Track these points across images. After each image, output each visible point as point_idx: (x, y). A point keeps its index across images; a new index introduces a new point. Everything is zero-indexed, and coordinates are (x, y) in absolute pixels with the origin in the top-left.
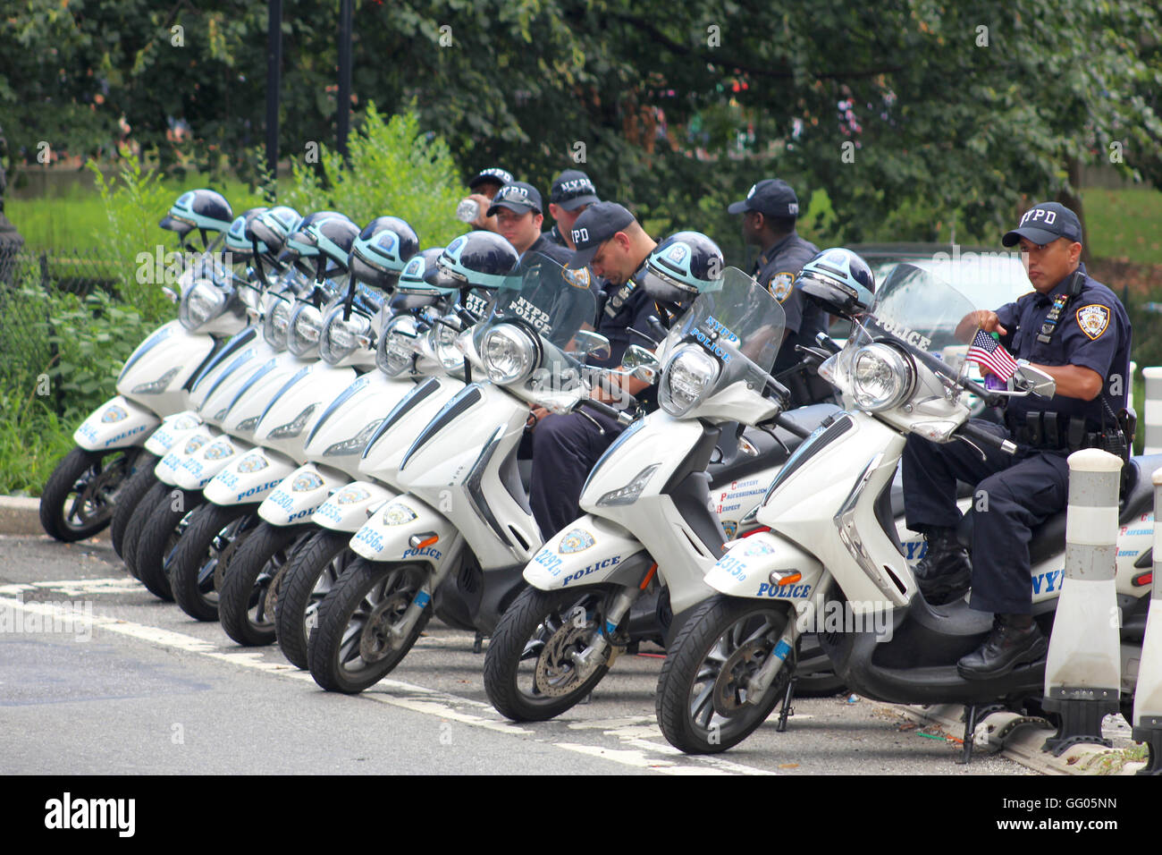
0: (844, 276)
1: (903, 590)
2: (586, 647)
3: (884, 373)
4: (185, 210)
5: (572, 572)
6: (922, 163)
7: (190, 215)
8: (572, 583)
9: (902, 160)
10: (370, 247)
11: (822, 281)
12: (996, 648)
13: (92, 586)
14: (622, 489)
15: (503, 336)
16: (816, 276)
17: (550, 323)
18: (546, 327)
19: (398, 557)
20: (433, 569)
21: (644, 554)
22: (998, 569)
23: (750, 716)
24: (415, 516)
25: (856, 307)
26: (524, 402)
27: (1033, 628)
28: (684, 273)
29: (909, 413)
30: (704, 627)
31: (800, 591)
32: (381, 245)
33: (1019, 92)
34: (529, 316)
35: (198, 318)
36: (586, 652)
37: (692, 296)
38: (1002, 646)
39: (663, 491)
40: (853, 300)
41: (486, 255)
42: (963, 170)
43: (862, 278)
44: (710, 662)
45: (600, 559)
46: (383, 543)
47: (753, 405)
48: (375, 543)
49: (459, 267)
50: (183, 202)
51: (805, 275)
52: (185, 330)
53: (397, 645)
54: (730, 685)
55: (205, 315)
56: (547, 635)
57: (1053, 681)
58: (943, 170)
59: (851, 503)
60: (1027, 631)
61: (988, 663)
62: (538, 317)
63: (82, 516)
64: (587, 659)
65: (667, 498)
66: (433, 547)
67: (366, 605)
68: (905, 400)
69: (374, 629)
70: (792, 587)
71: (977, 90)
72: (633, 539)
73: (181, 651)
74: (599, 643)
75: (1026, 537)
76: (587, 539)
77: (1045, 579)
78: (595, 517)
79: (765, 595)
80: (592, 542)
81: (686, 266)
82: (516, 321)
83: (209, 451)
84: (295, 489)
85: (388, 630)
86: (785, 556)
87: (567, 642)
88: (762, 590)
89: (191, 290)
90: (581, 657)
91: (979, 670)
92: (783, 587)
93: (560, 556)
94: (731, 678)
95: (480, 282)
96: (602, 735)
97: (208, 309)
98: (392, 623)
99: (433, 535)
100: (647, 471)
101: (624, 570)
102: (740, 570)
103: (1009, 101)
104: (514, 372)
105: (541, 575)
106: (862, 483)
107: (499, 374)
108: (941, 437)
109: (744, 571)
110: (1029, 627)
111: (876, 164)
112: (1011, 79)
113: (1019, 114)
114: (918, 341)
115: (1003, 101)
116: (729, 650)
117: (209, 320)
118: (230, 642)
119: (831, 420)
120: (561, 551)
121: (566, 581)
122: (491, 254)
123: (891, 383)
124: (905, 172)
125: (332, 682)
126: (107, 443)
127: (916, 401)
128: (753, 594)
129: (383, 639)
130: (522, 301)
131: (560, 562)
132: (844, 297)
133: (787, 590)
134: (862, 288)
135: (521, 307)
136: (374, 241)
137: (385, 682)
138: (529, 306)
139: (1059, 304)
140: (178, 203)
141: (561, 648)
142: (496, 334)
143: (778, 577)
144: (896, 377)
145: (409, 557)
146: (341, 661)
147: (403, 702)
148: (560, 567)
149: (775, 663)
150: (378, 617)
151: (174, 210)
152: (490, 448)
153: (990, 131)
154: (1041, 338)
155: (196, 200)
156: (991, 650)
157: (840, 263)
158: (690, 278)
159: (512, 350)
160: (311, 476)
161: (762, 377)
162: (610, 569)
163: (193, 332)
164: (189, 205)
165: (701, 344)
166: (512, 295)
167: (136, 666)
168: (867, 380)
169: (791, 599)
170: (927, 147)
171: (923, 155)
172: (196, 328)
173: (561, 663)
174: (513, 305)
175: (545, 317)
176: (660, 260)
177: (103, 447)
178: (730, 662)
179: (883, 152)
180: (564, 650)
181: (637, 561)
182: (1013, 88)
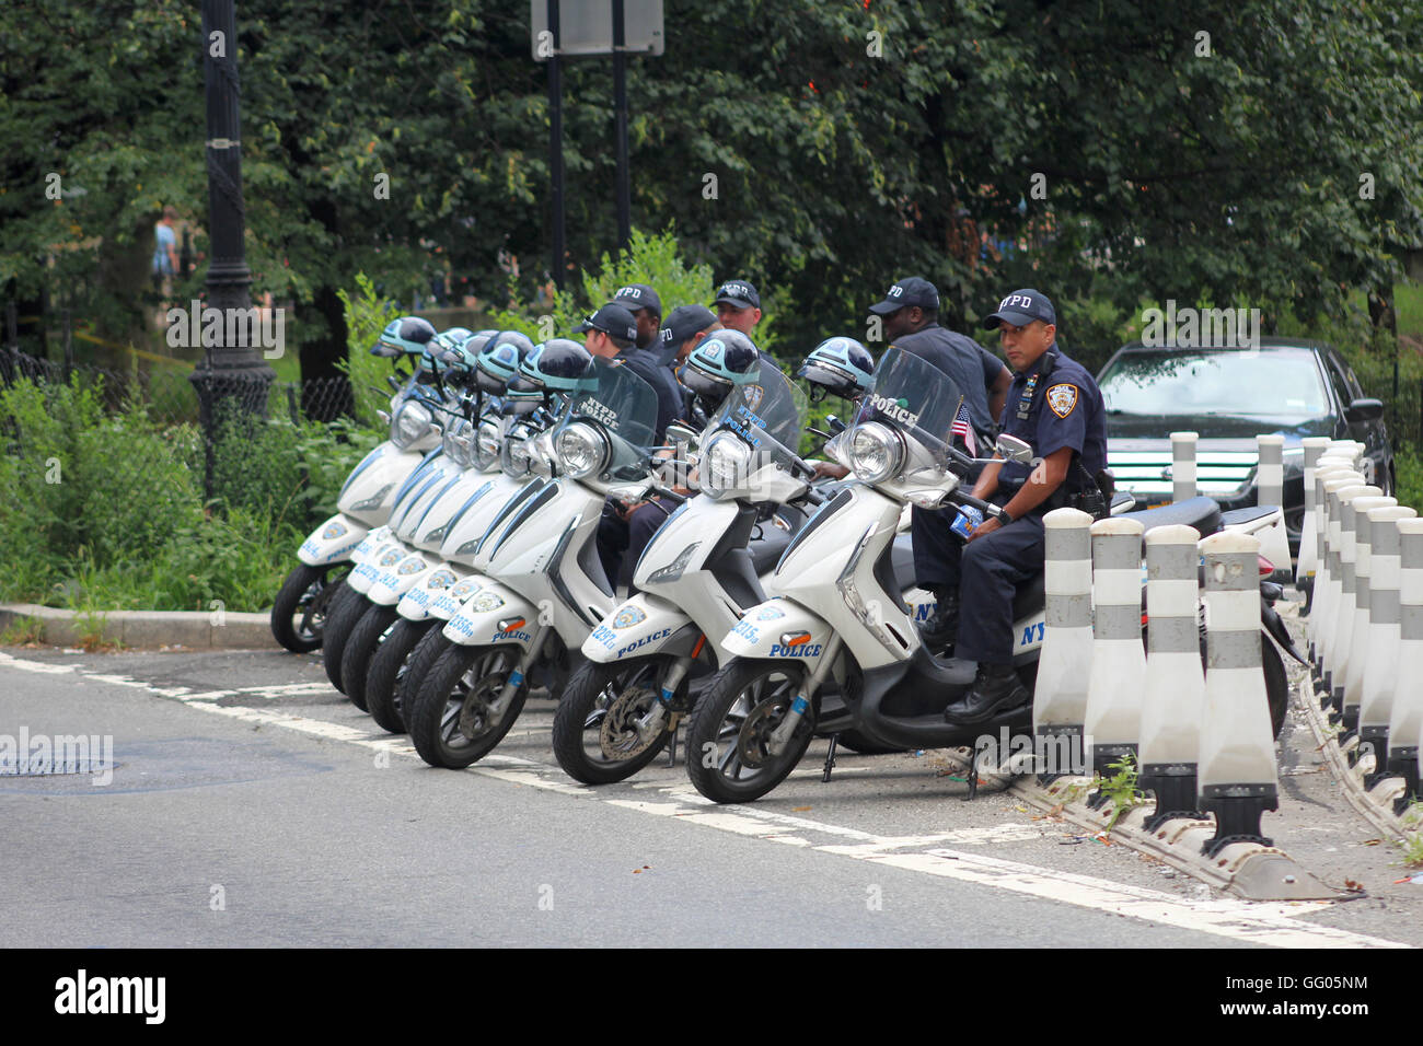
0: (843, 362)
1: (905, 645)
2: (647, 712)
3: (877, 449)
4: (393, 337)
5: (626, 645)
6: (1242, 259)
7: (398, 341)
8: (626, 655)
9: (1220, 256)
10: (491, 360)
11: (823, 368)
12: (978, 695)
13: (292, 689)
14: (668, 567)
15: (575, 435)
16: (819, 364)
17: (617, 420)
18: (614, 423)
19: (488, 641)
20: (524, 653)
21: (692, 625)
22: (981, 622)
23: (778, 767)
24: (502, 603)
25: (856, 390)
26: (600, 494)
27: (1012, 677)
28: (719, 367)
29: (902, 483)
30: (722, 686)
31: (811, 651)
32: (502, 358)
33: (1333, 186)
34: (599, 414)
35: (407, 436)
36: (646, 718)
37: (727, 388)
38: (983, 693)
39: (704, 567)
40: (852, 384)
41: (562, 361)
42: (1281, 263)
43: (861, 364)
44: (733, 719)
45: (652, 632)
46: (472, 628)
47: (782, 484)
48: (465, 629)
49: (537, 373)
50: (391, 329)
51: (809, 364)
52: (397, 450)
53: (495, 722)
54: (754, 739)
55: (414, 433)
56: (610, 702)
57: (1040, 720)
58: (1263, 264)
59: (851, 568)
60: (1005, 680)
61: (971, 709)
62: (606, 415)
63: (312, 628)
64: (647, 724)
65: (708, 573)
66: (521, 630)
67: (463, 686)
68: (899, 471)
69: (473, 708)
70: (803, 647)
71: (1291, 186)
72: (681, 612)
73: (332, 741)
74: (658, 710)
75: (1009, 594)
76: (639, 615)
77: (1037, 629)
78: (647, 595)
79: (777, 655)
80: (644, 617)
81: (720, 360)
82: (587, 420)
83: (385, 558)
84: (430, 587)
85: (486, 709)
86: (794, 619)
87: (628, 710)
88: (773, 651)
89: (401, 411)
90: (642, 723)
91: (962, 715)
92: (795, 647)
93: (615, 631)
94: (753, 733)
95: (558, 386)
96: (658, 794)
97: (418, 428)
98: (490, 702)
99: (520, 619)
100: (690, 549)
101: (675, 641)
102: (752, 634)
103: (1323, 195)
104: (586, 467)
105: (597, 648)
106: (860, 549)
107: (574, 469)
108: (931, 504)
109: (757, 635)
110: (1007, 676)
111: (1195, 261)
112: (1326, 172)
113: (1332, 207)
114: (907, 418)
115: (1318, 194)
116: (750, 706)
117: (419, 437)
118: (380, 730)
119: (835, 493)
120: (615, 627)
121: (620, 653)
122: (567, 359)
123: (884, 457)
124: (1225, 267)
125: (436, 757)
126: (329, 558)
127: (909, 472)
128: (766, 655)
129: (484, 716)
130: (591, 401)
131: (614, 636)
132: (844, 382)
133: (798, 650)
134: (861, 372)
135: (591, 407)
136: (495, 354)
137: (491, 758)
138: (599, 405)
139: (1031, 382)
140: (387, 331)
141: (622, 715)
142: (570, 432)
143: (787, 638)
144: (888, 452)
145: (499, 641)
146: (444, 738)
147: (501, 774)
148: (614, 641)
149: (793, 717)
150: (476, 697)
151: (384, 337)
152: (568, 536)
153: (1304, 225)
154: (1020, 415)
155: (403, 327)
156: (974, 697)
157: (839, 350)
158: (724, 371)
159: (583, 447)
160: (446, 574)
161: (790, 458)
162: (661, 641)
163: (404, 450)
164: (396, 331)
165: (734, 431)
166: (584, 395)
167: (281, 754)
168: (863, 456)
169: (803, 658)
170: (1246, 243)
171: (1243, 250)
172: (406, 446)
173: (625, 729)
174: (584, 405)
175: (613, 415)
176: (697, 356)
177: (325, 562)
178: (752, 717)
179: (1203, 250)
180: (626, 717)
181: (687, 632)
182: (1327, 182)
